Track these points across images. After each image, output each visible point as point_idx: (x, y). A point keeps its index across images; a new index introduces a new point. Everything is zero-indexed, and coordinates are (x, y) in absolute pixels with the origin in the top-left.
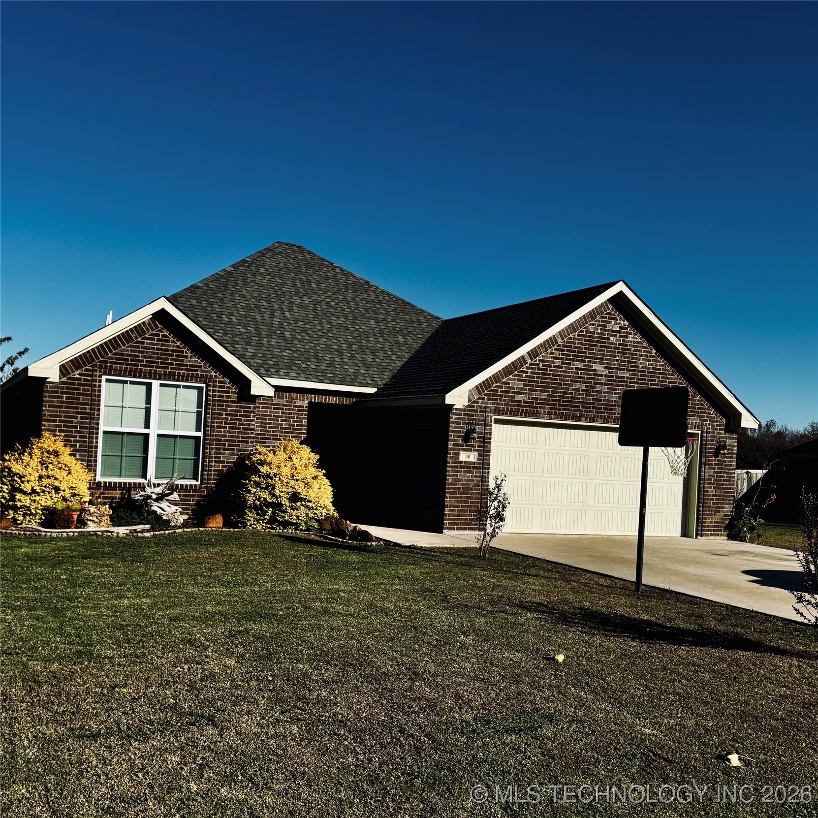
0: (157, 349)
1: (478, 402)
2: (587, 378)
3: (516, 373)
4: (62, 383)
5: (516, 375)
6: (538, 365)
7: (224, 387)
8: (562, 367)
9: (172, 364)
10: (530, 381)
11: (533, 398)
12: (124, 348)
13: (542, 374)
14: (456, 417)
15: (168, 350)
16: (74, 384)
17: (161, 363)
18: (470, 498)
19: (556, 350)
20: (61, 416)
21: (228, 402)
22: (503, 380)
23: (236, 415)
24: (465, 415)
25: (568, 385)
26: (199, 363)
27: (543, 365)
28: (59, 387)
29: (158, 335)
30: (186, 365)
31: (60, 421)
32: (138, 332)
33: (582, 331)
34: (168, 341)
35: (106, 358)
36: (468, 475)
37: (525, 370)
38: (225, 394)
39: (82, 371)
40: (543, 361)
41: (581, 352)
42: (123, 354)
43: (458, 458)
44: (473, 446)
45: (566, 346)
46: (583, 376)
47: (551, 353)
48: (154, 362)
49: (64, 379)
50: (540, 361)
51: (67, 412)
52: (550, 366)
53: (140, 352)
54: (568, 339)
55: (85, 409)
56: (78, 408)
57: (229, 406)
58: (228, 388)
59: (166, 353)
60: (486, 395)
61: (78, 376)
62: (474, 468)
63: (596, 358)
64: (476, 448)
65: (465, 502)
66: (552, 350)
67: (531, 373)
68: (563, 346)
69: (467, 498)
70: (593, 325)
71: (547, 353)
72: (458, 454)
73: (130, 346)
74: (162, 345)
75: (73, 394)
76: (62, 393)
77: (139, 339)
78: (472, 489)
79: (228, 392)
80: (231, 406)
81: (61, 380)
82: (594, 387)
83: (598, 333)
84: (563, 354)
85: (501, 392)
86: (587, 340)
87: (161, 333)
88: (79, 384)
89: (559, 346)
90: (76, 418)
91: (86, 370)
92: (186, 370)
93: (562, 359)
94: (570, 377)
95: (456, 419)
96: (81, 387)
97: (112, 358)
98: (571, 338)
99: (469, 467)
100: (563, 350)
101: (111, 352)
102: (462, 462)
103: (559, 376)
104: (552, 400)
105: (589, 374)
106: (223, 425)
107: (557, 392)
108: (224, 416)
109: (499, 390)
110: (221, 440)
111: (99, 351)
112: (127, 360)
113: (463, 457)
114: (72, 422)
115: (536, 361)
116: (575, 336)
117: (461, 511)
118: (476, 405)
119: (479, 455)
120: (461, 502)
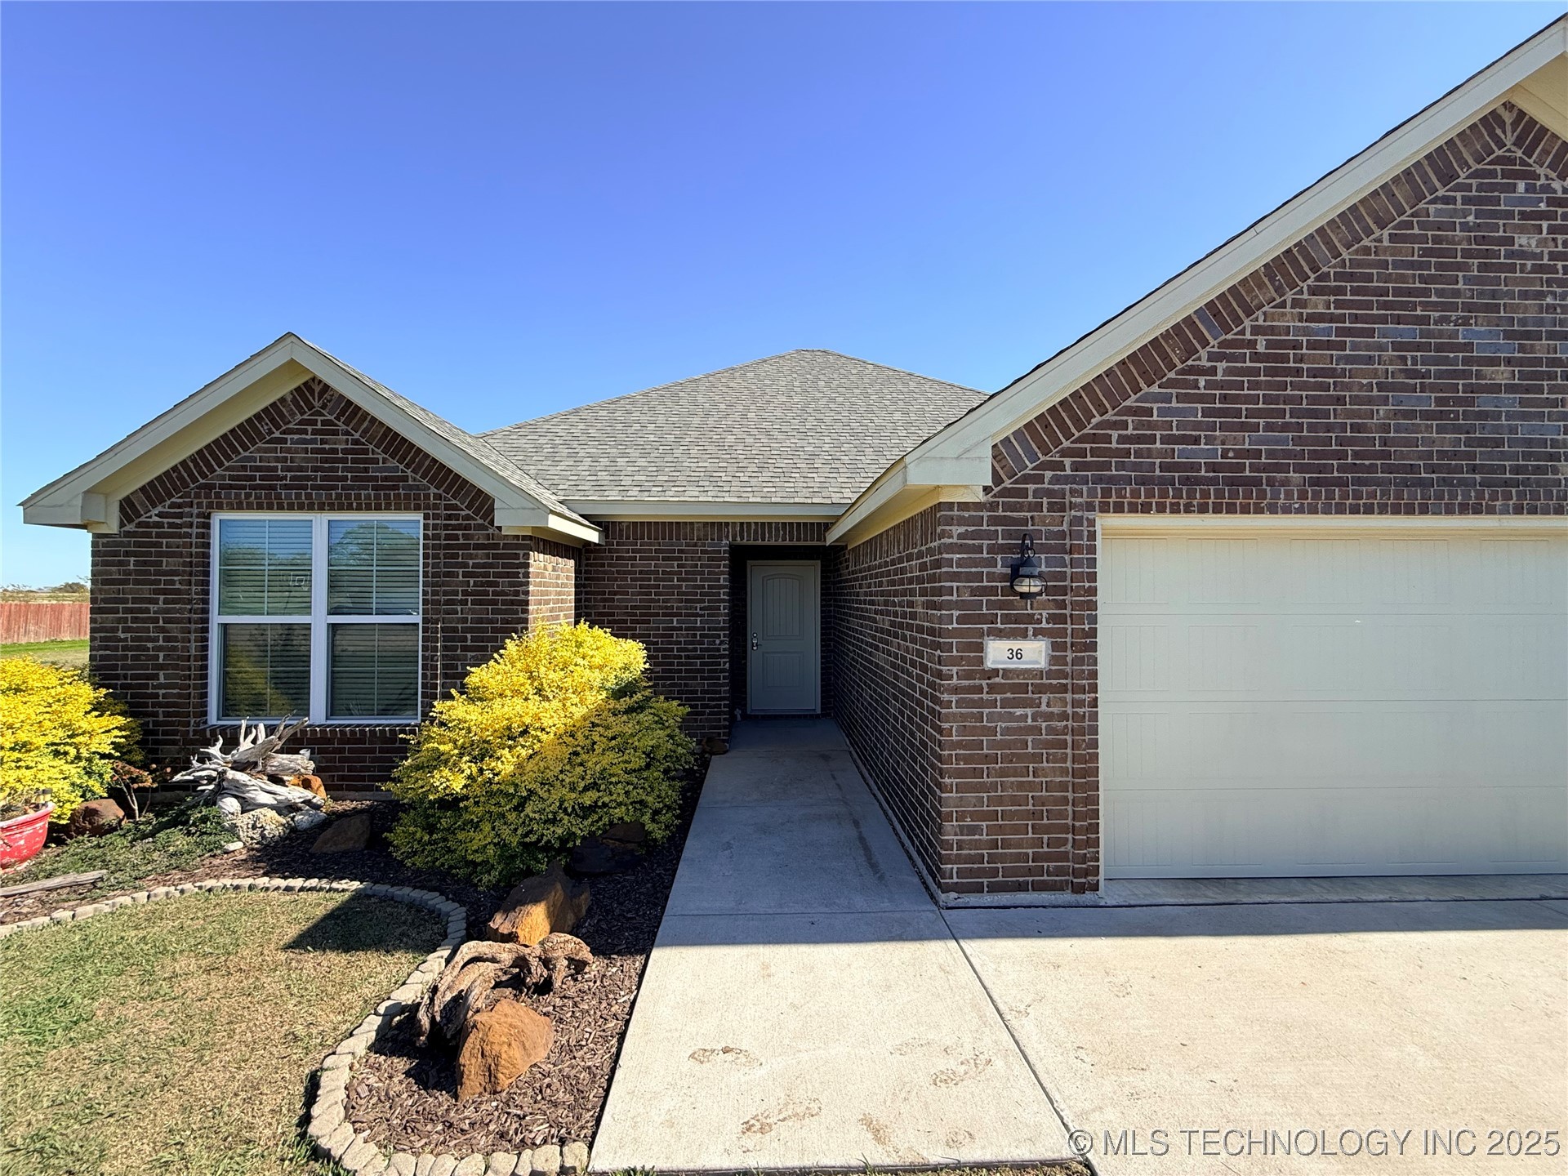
0: (314, 451)
1: (1040, 479)
2: (1440, 375)
3: (1172, 375)
4: (128, 534)
5: (1171, 384)
6: (1252, 344)
7: (457, 517)
8: (1342, 346)
9: (345, 478)
10: (1224, 399)
11: (1239, 454)
12: (247, 454)
13: (1269, 372)
14: (962, 529)
15: (335, 451)
16: (149, 535)
17: (323, 478)
18: (1031, 786)
19: (1313, 291)
20: (125, 601)
21: (466, 547)
22: (1128, 403)
23: (487, 575)
24: (994, 521)
25: (1370, 401)
26: (403, 471)
27: (1270, 345)
28: (121, 544)
29: (315, 423)
30: (375, 479)
31: (126, 611)
32: (272, 420)
33: (1409, 225)
34: (335, 433)
35: (212, 479)
36: (1019, 712)
37: (1205, 363)
38: (460, 532)
39: (164, 507)
40: (1272, 330)
41: (1410, 292)
42: (244, 468)
43: (981, 661)
44: (1030, 619)
45: (1351, 277)
46: (1423, 369)
47: (1296, 303)
48: (308, 478)
49: (130, 527)
50: (1256, 330)
51: (137, 592)
52: (1296, 346)
53: (277, 460)
54: (1357, 252)
55: (173, 583)
56: (158, 582)
57: (471, 557)
58: (467, 517)
59: (330, 456)
60: (1065, 453)
61: (157, 519)
62: (1040, 689)
63: (1468, 307)
64: (1044, 625)
65: (1015, 801)
66: (1301, 292)
67: (1228, 371)
68: (1339, 276)
69: (1021, 786)
70: (1446, 200)
71: (1283, 305)
72: (980, 648)
73: (259, 450)
74: (323, 442)
75: (149, 554)
76: (127, 554)
77: (277, 434)
78: (1037, 758)
79: (467, 528)
80: (476, 556)
81: (125, 529)
82: (1470, 402)
83: (1465, 227)
84: (1339, 305)
85: (1122, 439)
86: (1427, 252)
87: (320, 418)
88: (158, 535)
89: (1325, 277)
90: (156, 602)
91: (172, 506)
92: (375, 488)
93: (1341, 319)
94: (1375, 374)
95: (960, 536)
96: (164, 541)
97: (223, 477)
98: (1366, 250)
99: (1024, 688)
100: (1341, 291)
101: (221, 464)
102: (996, 672)
103: (1332, 373)
104: (1314, 455)
105: (1446, 361)
106: (460, 597)
107: (1329, 428)
108: (461, 578)
109: (1115, 434)
110: (455, 630)
111: (196, 465)
112: (253, 478)
113: (997, 652)
114: (147, 611)
115: (1242, 332)
116: (1380, 240)
117: (1001, 829)
118: (1031, 487)
119: (1055, 647)
120: (1000, 801)
